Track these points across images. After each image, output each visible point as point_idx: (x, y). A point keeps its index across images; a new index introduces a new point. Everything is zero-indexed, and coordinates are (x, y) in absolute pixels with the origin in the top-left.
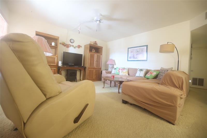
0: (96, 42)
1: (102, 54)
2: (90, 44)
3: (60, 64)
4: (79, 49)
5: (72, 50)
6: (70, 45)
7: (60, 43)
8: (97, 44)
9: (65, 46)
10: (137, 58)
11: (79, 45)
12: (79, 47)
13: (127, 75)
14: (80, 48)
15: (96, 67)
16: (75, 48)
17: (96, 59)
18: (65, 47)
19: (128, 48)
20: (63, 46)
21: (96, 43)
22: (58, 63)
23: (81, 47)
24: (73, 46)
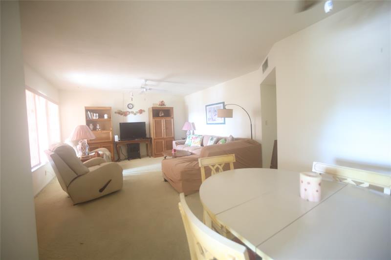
0: (162, 102)
1: (173, 118)
2: (152, 108)
3: (117, 138)
4: (141, 115)
5: (131, 119)
6: (128, 112)
7: (116, 113)
8: (164, 105)
9: (122, 114)
10: (215, 120)
11: (141, 110)
12: (141, 112)
13: (200, 146)
14: (143, 113)
15: (165, 137)
16: (135, 114)
17: (165, 126)
18: (122, 116)
19: (206, 106)
20: (120, 115)
21: (162, 104)
22: (114, 138)
23: (144, 111)
24: (132, 112)
